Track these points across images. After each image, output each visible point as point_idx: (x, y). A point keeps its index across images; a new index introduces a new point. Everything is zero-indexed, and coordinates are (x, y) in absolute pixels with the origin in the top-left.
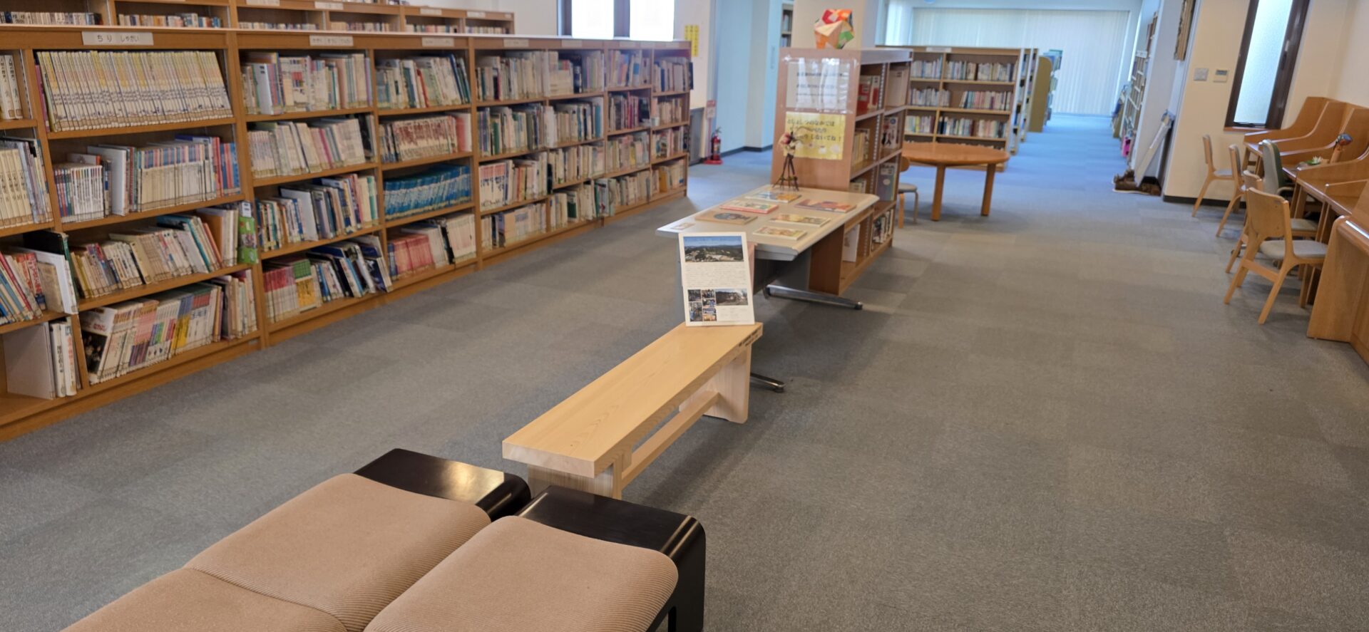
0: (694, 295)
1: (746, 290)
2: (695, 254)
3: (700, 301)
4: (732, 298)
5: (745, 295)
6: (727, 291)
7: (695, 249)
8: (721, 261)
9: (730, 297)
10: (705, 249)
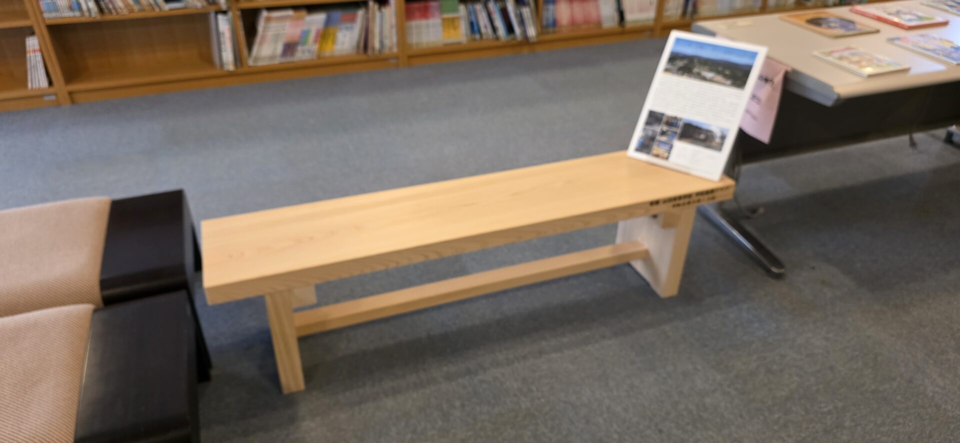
0: (655, 118)
1: (728, 130)
2: (680, 63)
3: (658, 128)
4: (702, 136)
5: (723, 138)
6: (699, 125)
7: (683, 57)
8: (711, 80)
9: (700, 134)
10: (696, 61)
